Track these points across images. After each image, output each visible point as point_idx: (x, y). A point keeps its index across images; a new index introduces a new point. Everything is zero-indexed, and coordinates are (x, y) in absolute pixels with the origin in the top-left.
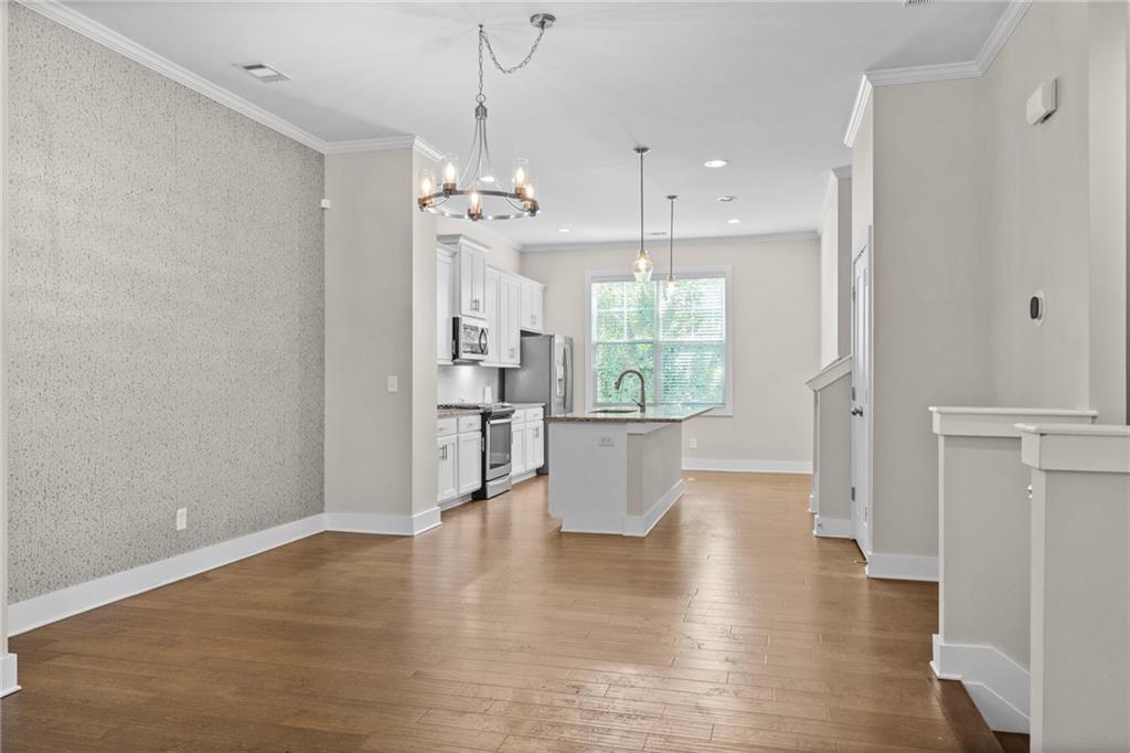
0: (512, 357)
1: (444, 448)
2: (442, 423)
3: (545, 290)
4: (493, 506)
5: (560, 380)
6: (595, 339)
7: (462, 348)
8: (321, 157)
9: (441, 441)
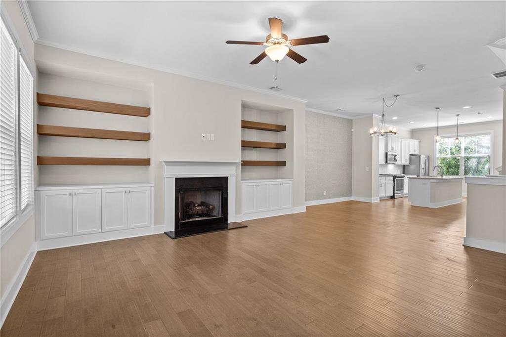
0: (406, 162)
1: (381, 184)
2: (380, 178)
3: (420, 142)
4: (397, 201)
5: (423, 168)
6: (437, 156)
7: (388, 160)
8: (352, 120)
9: (380, 183)
